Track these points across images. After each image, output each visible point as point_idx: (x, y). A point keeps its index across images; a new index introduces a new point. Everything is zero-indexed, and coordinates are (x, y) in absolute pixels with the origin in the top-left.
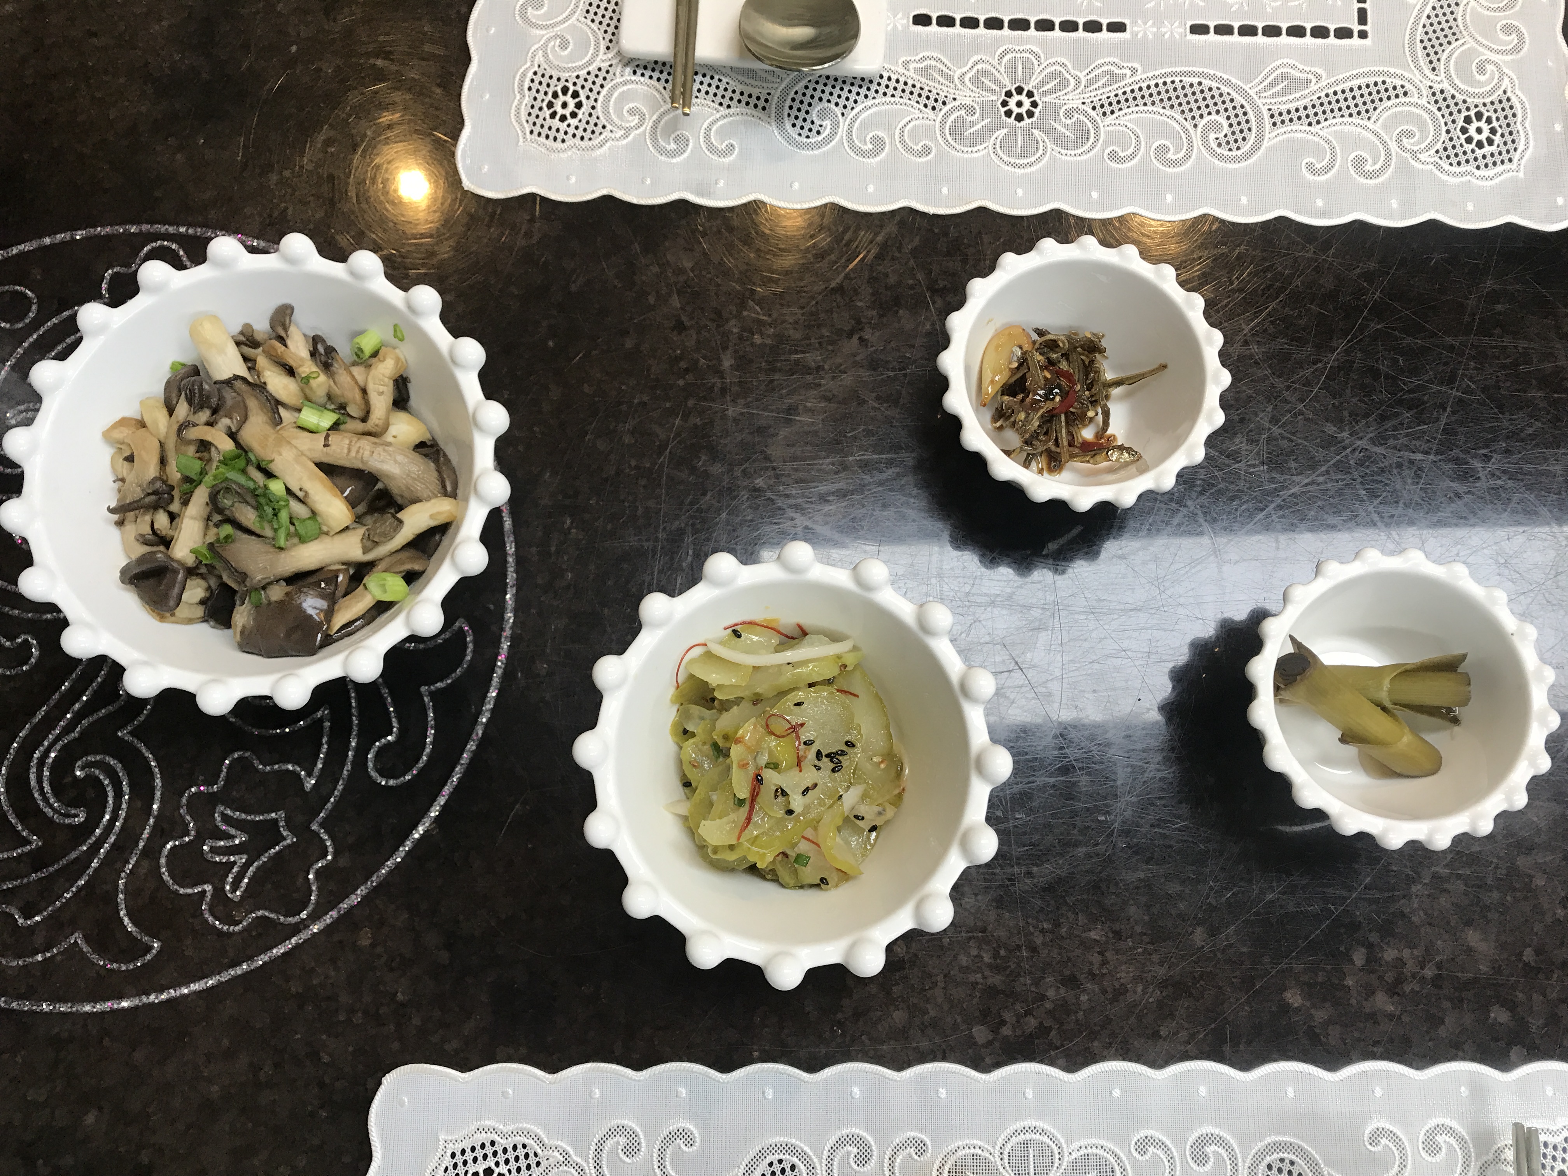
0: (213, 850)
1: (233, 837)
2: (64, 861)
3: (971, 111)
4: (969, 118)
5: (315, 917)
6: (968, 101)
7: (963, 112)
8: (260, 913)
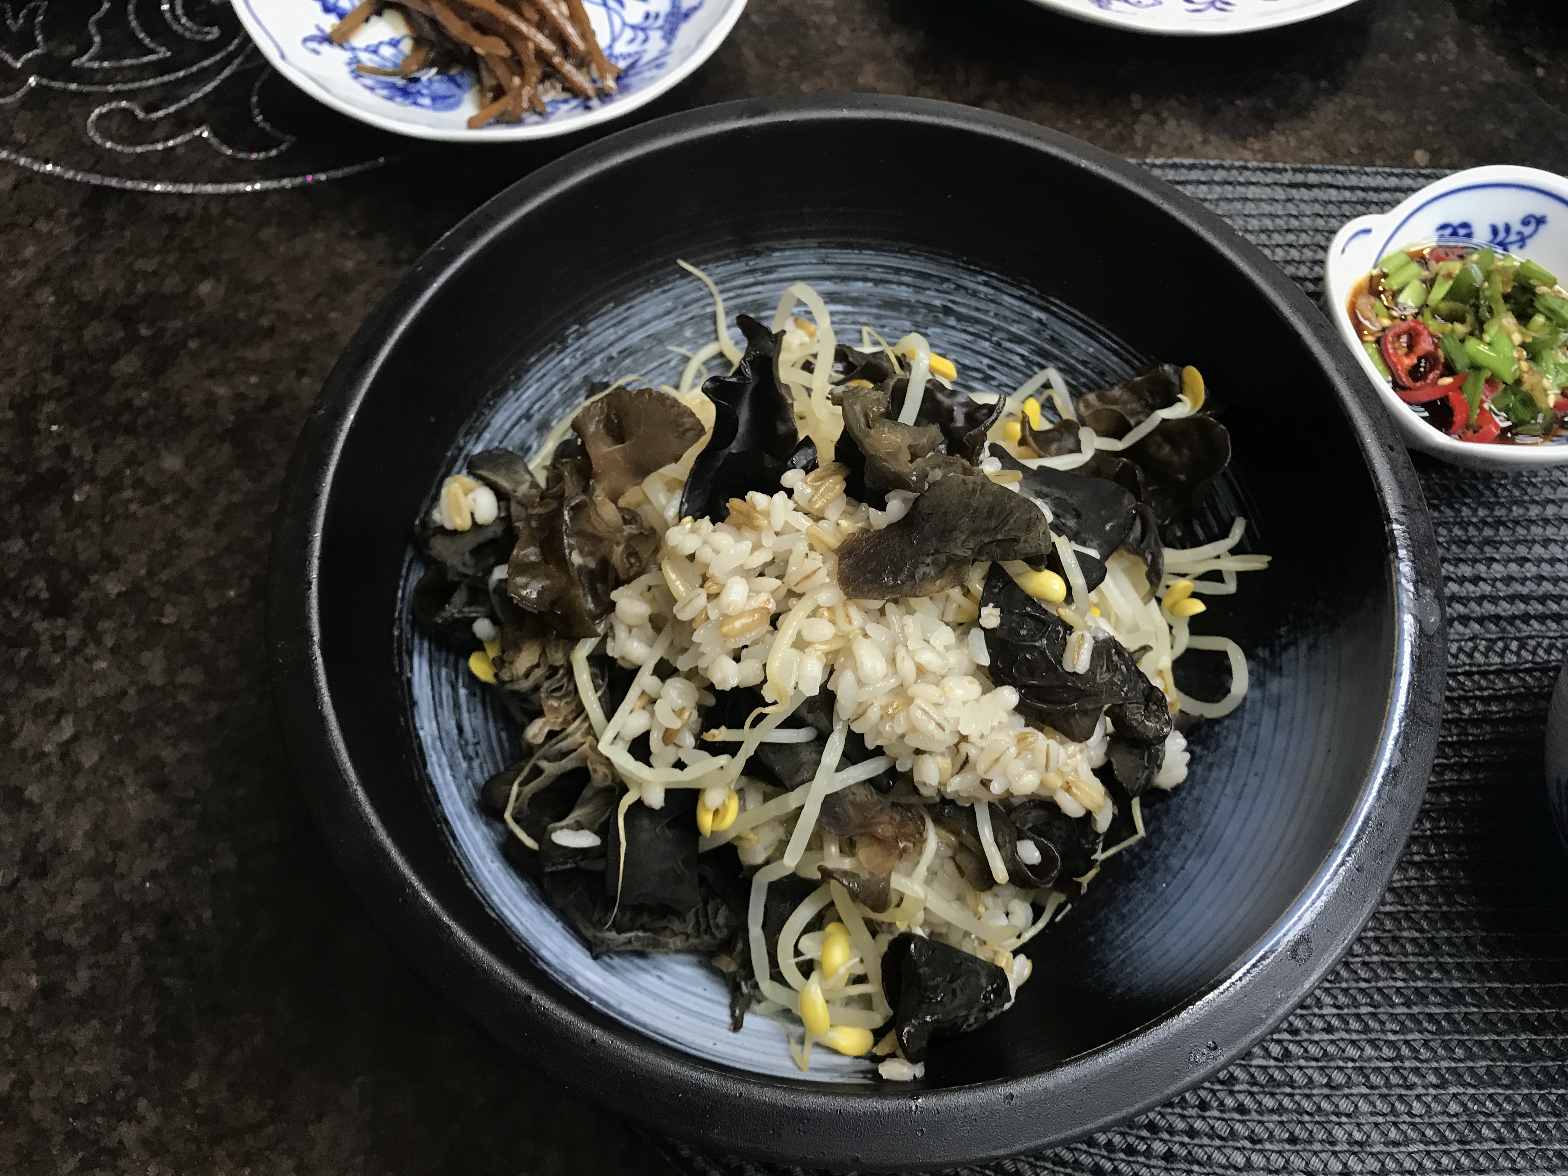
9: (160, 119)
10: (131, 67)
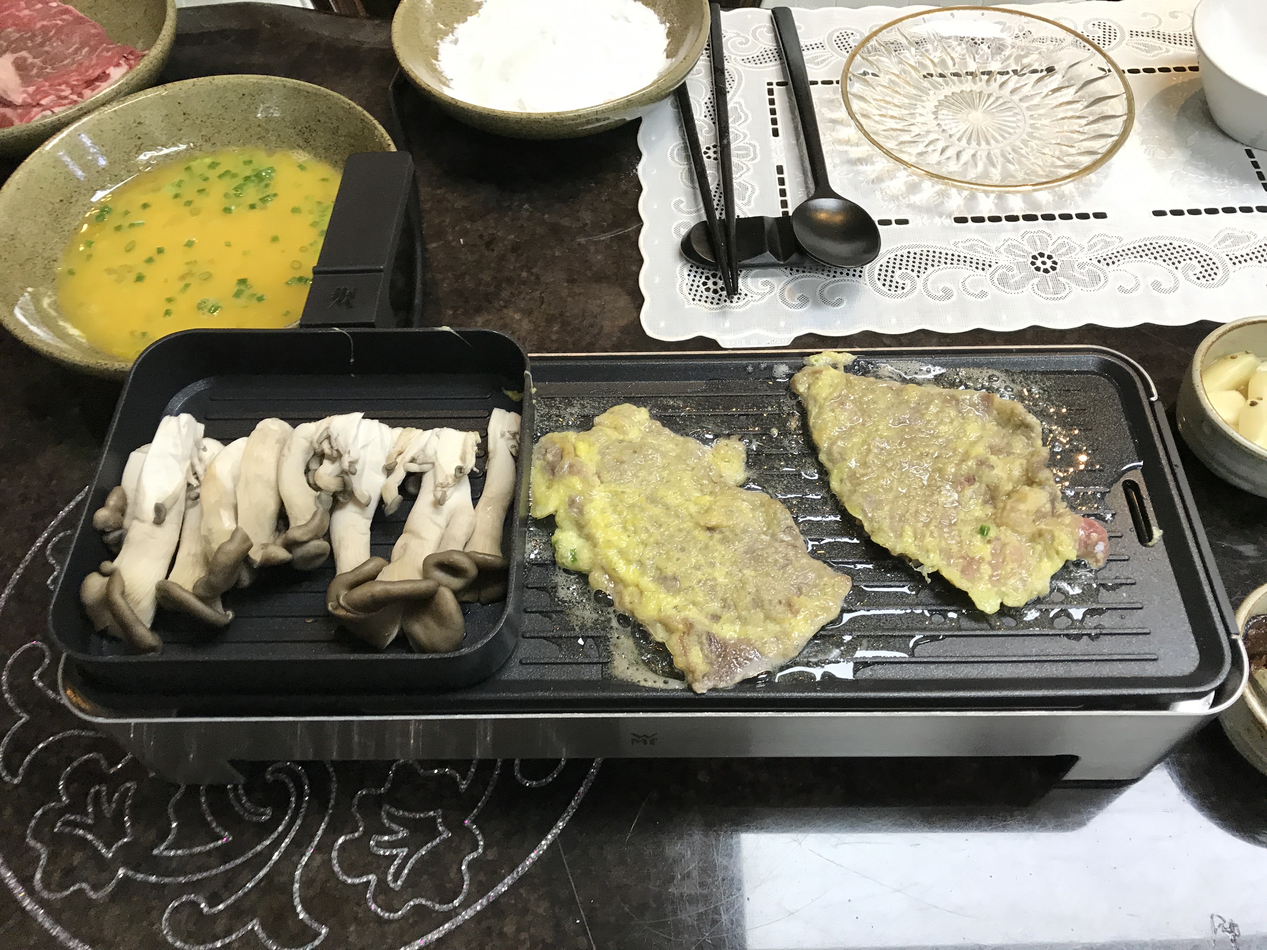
0: (379, 844)
1: (396, 833)
2: (250, 854)
3: (1010, 269)
4: (1010, 273)
5: (465, 905)
6: (1007, 264)
7: (1005, 270)
8: (417, 901)
9: (221, 912)
10: (200, 853)
